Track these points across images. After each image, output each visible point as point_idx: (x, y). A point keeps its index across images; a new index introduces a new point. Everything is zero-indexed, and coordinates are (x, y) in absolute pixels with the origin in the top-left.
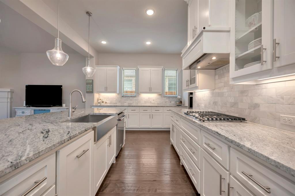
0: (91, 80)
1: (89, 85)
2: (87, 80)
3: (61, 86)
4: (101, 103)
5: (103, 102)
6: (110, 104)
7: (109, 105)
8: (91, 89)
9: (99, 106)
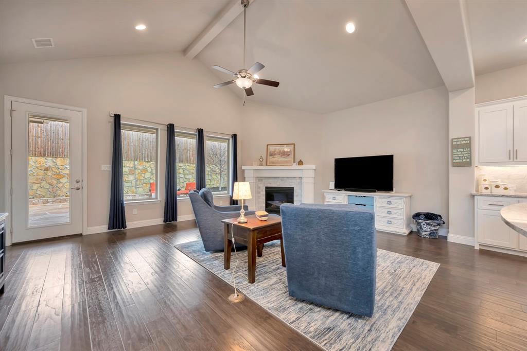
0: (467, 139)
1: (461, 150)
2: (455, 140)
3: (392, 156)
4: (494, 188)
5: (497, 187)
6: (515, 191)
7: (512, 193)
8: (467, 158)
9: (488, 196)
